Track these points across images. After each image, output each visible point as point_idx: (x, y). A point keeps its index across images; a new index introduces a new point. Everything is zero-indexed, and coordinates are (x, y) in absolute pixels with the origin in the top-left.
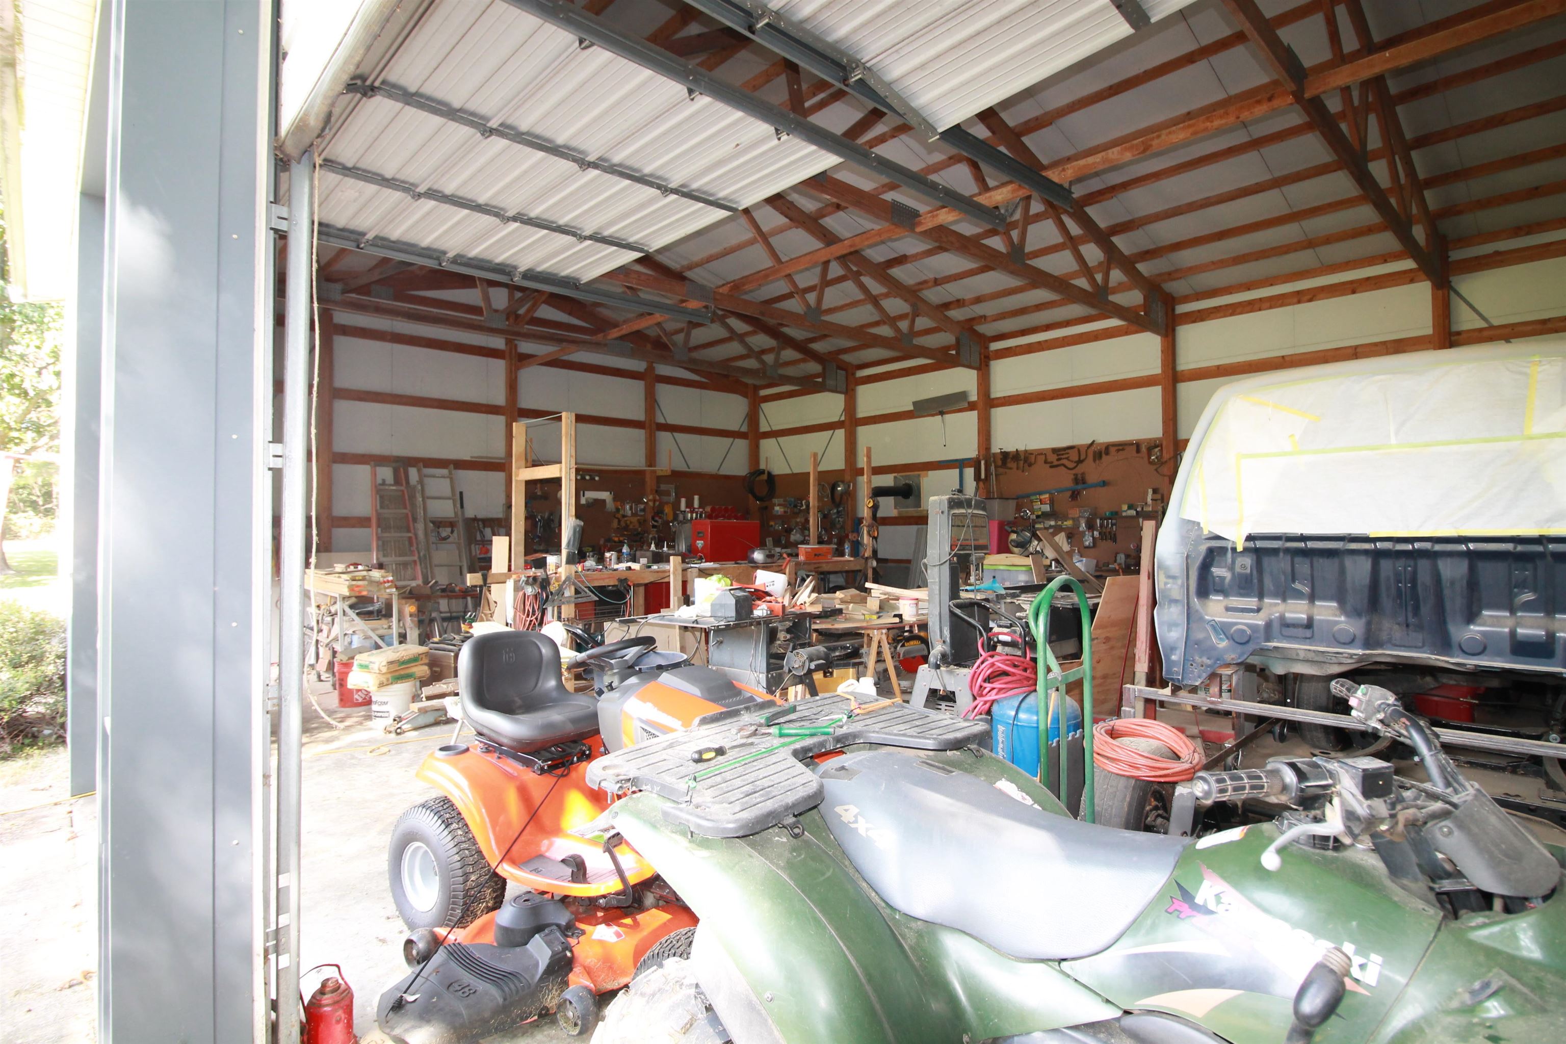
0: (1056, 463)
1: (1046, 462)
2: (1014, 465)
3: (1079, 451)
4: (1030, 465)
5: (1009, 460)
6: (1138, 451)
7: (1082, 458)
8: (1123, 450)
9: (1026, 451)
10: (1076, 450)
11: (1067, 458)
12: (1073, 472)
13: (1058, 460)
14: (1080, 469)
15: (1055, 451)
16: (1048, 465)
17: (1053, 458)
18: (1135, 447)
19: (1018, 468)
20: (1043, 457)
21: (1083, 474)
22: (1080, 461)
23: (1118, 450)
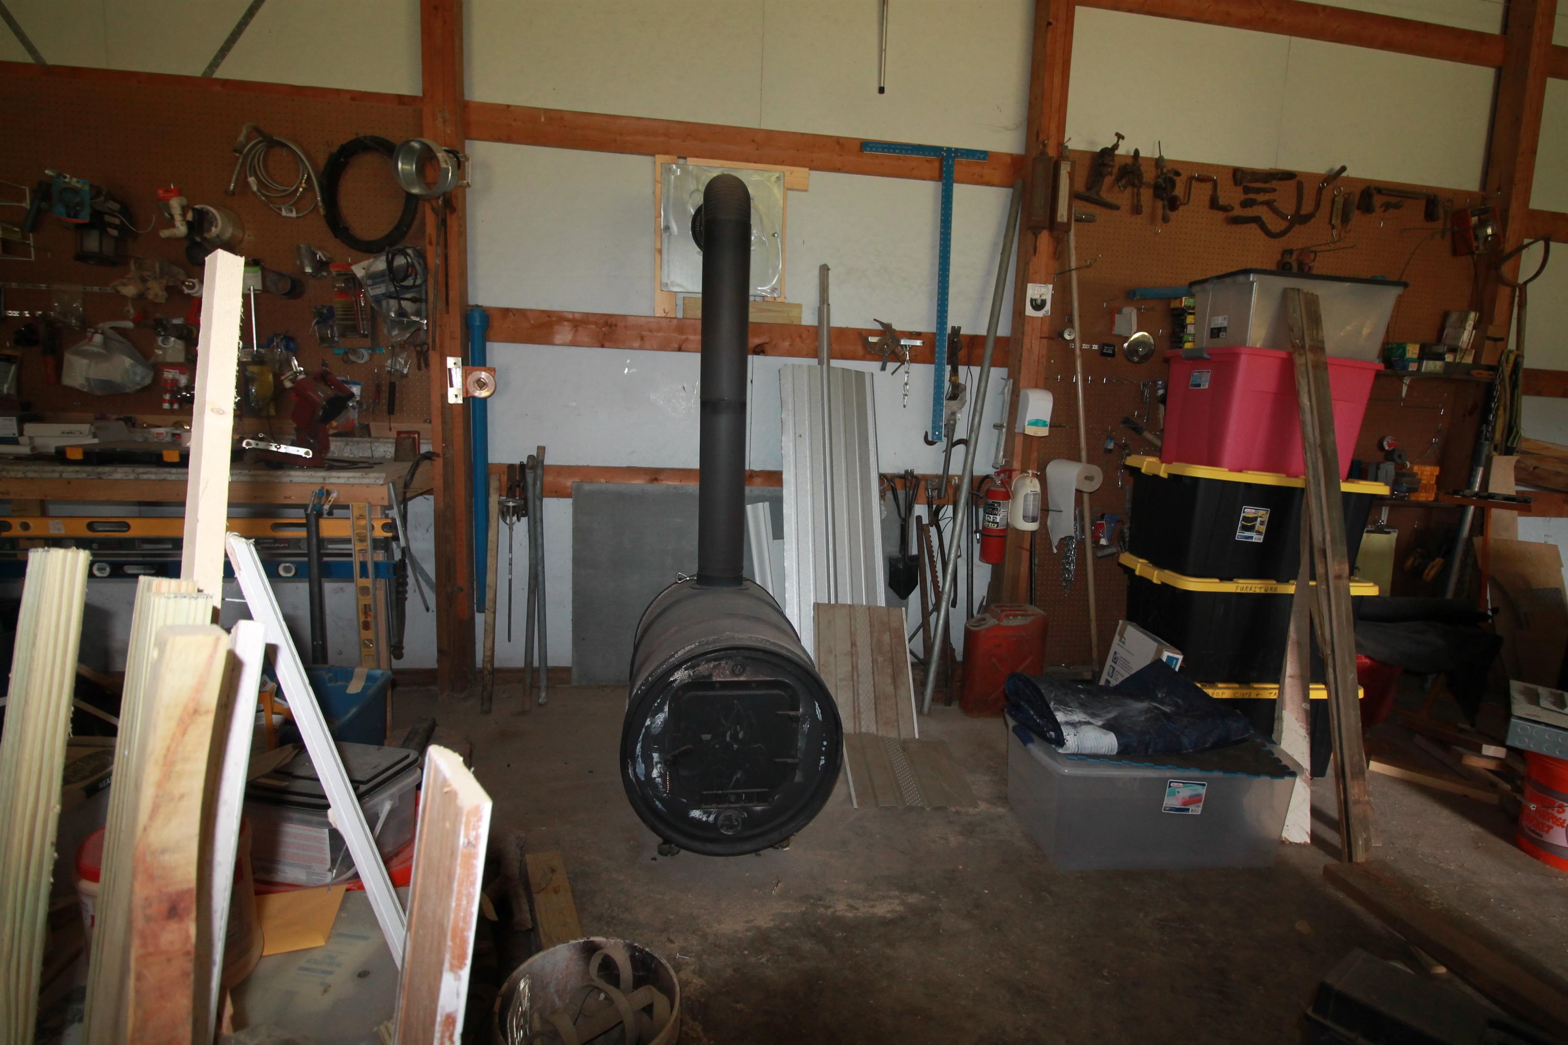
0: (1238, 211)
1: (1214, 204)
2: (1123, 198)
3: (1300, 187)
4: (1173, 204)
5: (1108, 180)
6: (1430, 215)
7: (1306, 209)
8: (1397, 206)
9: (1159, 162)
10: (1292, 183)
11: (1269, 204)
12: (1279, 245)
13: (1245, 204)
14: (1299, 238)
15: (1239, 175)
16: (1221, 215)
17: (1231, 195)
18: (1422, 204)
19: (1137, 210)
20: (1207, 187)
21: (1304, 251)
22: (1300, 219)
23: (1387, 206)
